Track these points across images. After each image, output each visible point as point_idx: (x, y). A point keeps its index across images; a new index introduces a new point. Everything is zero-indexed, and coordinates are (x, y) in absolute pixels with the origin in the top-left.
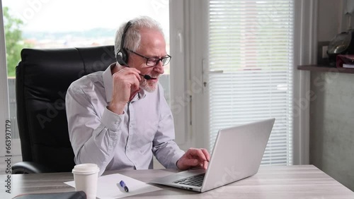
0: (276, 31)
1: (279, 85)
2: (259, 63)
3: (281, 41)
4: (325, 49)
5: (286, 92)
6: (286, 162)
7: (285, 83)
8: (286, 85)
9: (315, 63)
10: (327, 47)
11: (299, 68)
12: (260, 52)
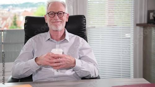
0: (126, 5)
1: (127, 34)
2: (116, 22)
3: (129, 10)
4: (152, 14)
5: (130, 38)
6: (130, 77)
7: (130, 33)
8: (130, 34)
9: (146, 22)
10: (152, 13)
11: (137, 25)
12: (117, 16)
